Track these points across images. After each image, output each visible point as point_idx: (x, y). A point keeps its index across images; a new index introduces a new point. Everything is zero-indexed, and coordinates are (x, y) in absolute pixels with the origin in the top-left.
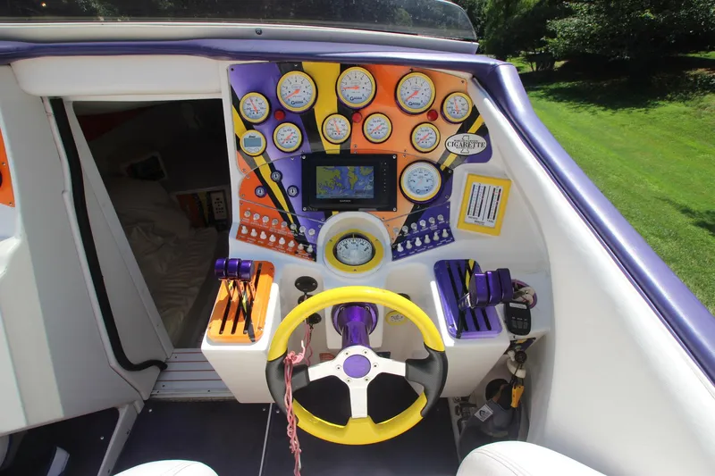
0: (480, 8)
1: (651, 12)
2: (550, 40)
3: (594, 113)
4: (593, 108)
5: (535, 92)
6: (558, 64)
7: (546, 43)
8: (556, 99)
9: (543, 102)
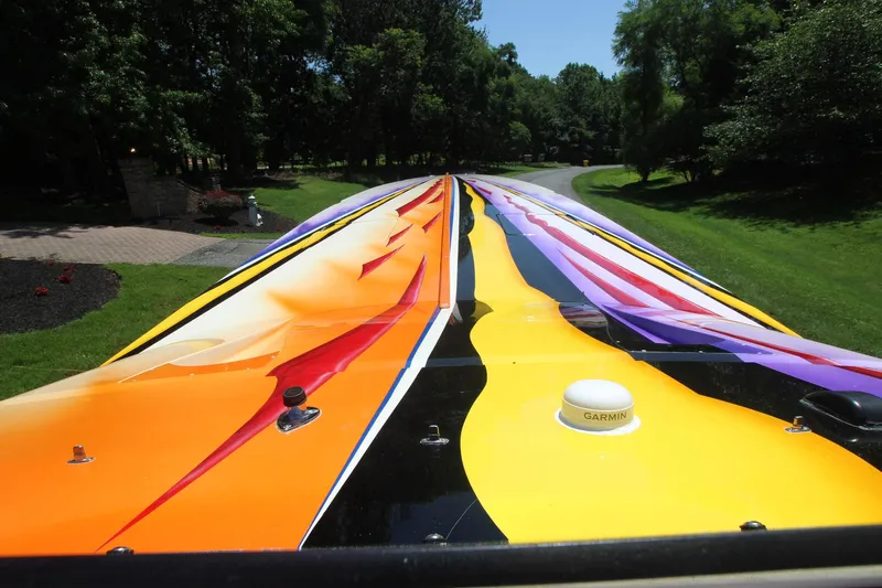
0: (606, 114)
1: (839, 109)
2: (711, 149)
3: (783, 230)
4: (779, 224)
5: (698, 209)
6: (717, 172)
7: (705, 152)
8: (726, 216)
9: (712, 219)
